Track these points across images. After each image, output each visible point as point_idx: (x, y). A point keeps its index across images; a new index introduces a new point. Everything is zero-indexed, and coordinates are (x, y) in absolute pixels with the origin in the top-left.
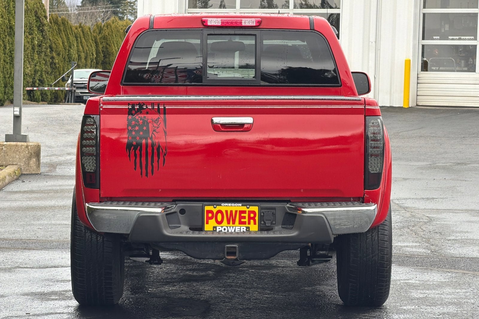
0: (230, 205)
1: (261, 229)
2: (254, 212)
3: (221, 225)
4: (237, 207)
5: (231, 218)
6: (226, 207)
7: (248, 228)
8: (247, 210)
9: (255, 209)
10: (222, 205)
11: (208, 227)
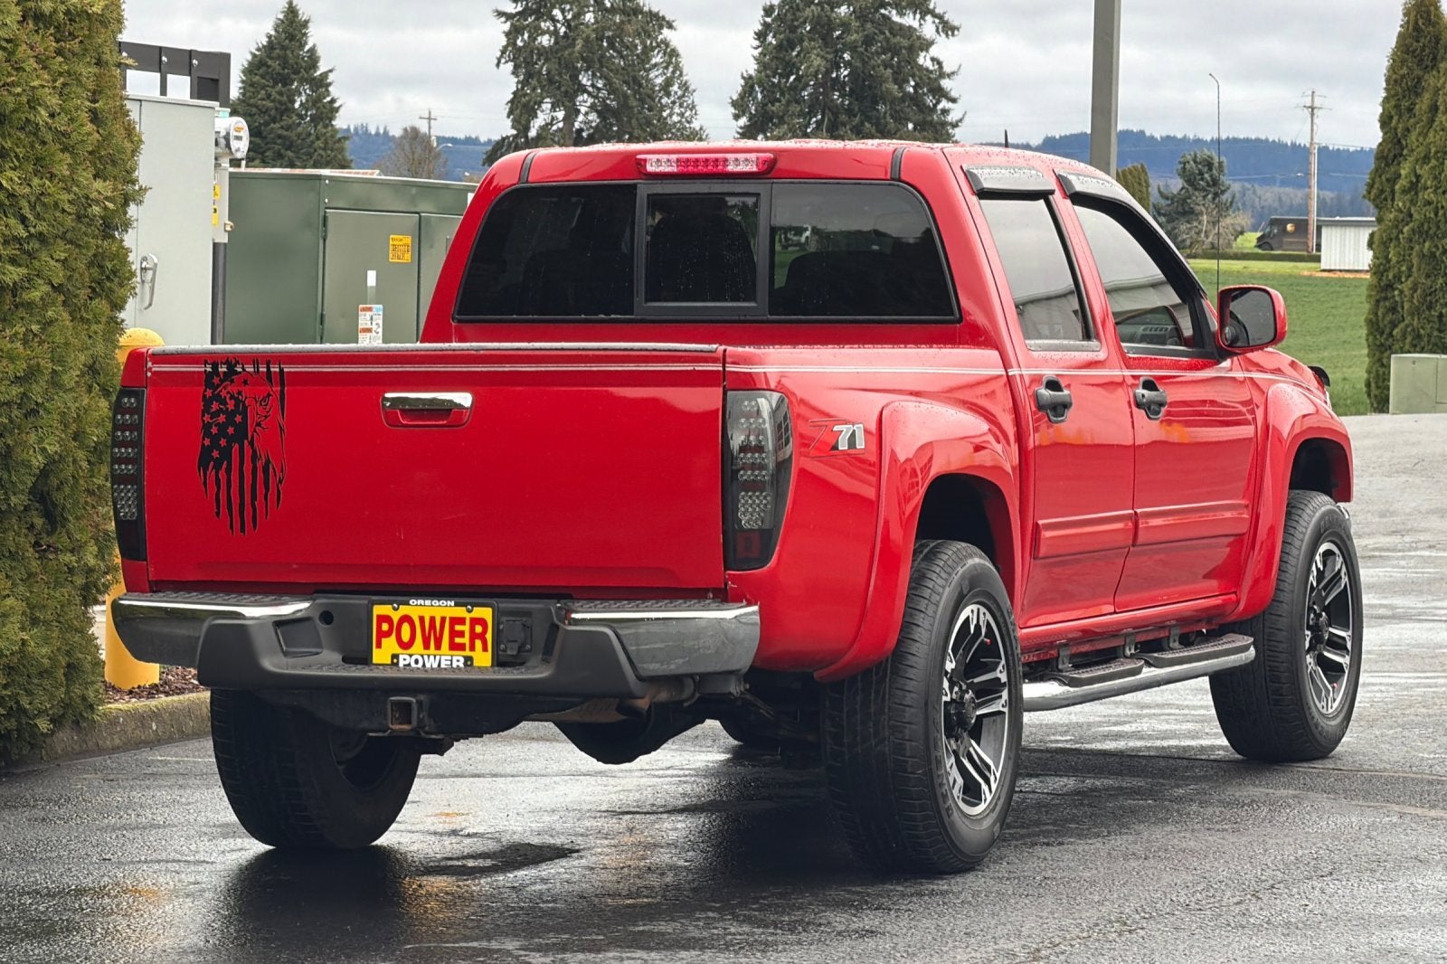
0: (428, 602)
1: (499, 662)
2: (482, 622)
3: (410, 651)
4: (444, 609)
5: (432, 635)
6: (421, 608)
7: (468, 660)
8: (468, 616)
9: (485, 613)
10: (411, 602)
11: (381, 655)
